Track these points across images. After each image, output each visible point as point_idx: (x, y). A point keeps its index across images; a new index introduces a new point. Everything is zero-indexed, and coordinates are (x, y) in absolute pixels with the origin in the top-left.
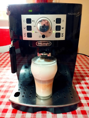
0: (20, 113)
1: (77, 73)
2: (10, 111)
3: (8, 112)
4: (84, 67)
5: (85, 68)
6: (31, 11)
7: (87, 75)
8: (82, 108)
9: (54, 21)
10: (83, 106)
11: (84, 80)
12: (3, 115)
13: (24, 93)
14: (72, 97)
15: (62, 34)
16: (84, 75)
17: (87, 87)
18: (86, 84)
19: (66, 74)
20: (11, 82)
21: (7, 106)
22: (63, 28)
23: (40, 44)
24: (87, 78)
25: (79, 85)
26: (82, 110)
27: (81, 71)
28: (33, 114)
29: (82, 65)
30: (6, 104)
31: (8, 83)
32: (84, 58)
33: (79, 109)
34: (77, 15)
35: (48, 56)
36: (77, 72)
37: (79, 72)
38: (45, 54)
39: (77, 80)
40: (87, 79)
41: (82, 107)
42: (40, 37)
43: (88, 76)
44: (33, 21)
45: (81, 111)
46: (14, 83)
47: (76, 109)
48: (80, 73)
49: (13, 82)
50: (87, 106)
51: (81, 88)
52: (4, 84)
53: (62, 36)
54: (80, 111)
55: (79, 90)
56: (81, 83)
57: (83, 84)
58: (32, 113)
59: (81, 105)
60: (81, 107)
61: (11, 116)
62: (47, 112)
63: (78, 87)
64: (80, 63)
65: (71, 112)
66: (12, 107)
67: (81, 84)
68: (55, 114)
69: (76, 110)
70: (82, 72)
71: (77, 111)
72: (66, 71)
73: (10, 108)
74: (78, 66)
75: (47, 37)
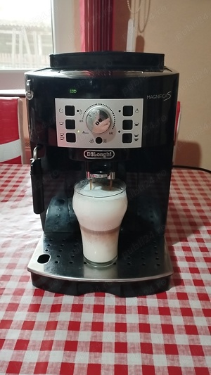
0: (50, 296)
1: (183, 216)
2: (29, 292)
3: (25, 294)
4: (202, 202)
5: (204, 205)
6: (74, 91)
7: (205, 221)
8: (180, 288)
9: (120, 111)
10: (183, 285)
11: (196, 232)
12: (16, 300)
13: (59, 256)
14: (158, 265)
15: (136, 136)
16: (197, 220)
17: (200, 248)
18: (200, 240)
19: (152, 217)
20: (25, 237)
21: (21, 283)
22: (136, 125)
23: (92, 156)
24: (204, 228)
25: (182, 243)
26: (180, 291)
27: (193, 211)
28: (77, 297)
29: (199, 196)
30: (20, 281)
31: (19, 238)
33: (173, 290)
34: (166, 98)
35: (109, 178)
36: (184, 213)
37: (188, 213)
38: (102, 176)
39: (180, 231)
40: (204, 232)
41: (181, 286)
42: (92, 141)
43: (207, 224)
44: (78, 111)
45: (178, 293)
46: (33, 237)
47: (168, 289)
48: (191, 216)
49: (29, 237)
50: (191, 285)
51: (187, 249)
52: (10, 241)
53: (136, 140)
54: (175, 294)
55: (179, 253)
56: (188, 239)
57: (192, 241)
58: (75, 295)
59: (179, 282)
60: (178, 287)
61: (33, 301)
62: (106, 294)
63: (178, 248)
64: (194, 192)
65: (155, 296)
66: (34, 285)
67: (186, 241)
68: (123, 299)
70: (196, 214)
71: (167, 294)
72: (151, 212)
73: (30, 286)
74: (188, 199)
75: (105, 141)
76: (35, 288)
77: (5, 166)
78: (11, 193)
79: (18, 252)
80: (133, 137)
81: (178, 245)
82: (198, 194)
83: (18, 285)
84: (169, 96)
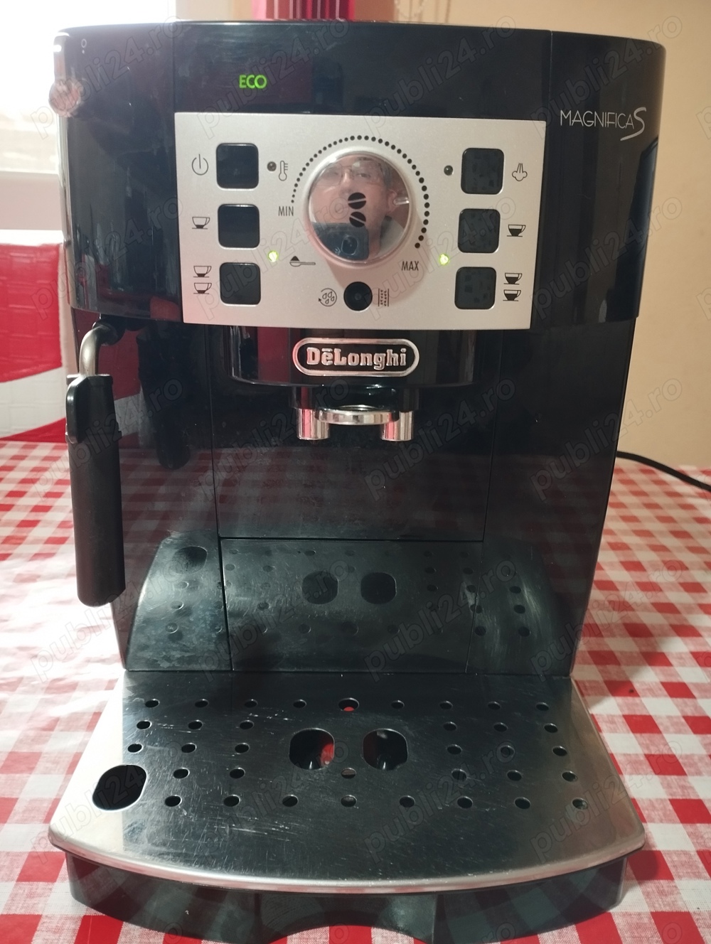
2: (58, 931)
3: (37, 941)
4: (645, 556)
5: (655, 568)
7: (673, 619)
8: (662, 893)
9: (449, 171)
10: (670, 877)
11: (656, 659)
13: (180, 774)
14: (577, 804)
15: (512, 280)
16: (652, 619)
17: (687, 718)
18: (678, 690)
19: (521, 609)
20: (60, 688)
21: (26, 886)
22: (515, 233)
23: (327, 362)
24: (677, 647)
25: (620, 700)
26: (662, 907)
27: (626, 586)
29: (632, 540)
30: (25, 877)
31: (34, 690)
32: (645, 488)
33: (633, 903)
34: (629, 131)
39: (603, 658)
40: (680, 657)
41: (664, 883)
42: (328, 298)
43: (686, 631)
44: (272, 167)
45: (657, 916)
46: (88, 687)
47: (614, 901)
48: (623, 606)
49: (73, 687)
50: (697, 875)
51: (642, 724)
53: (511, 297)
54: (648, 920)
56: (637, 686)
57: (651, 692)
59: (651, 865)
60: (651, 886)
62: (377, 934)
63: (611, 720)
65: (571, 932)
66: (77, 896)
67: (633, 692)
69: (613, 911)
70: (635, 596)
71: (619, 921)
72: (517, 590)
73: (60, 902)
75: (385, 299)
76: (83, 910)
77: (13, 449)
78: (23, 532)
79: (25, 750)
80: (501, 287)
81: (607, 709)
82: (625, 533)
83: (13, 897)
84: (638, 125)
